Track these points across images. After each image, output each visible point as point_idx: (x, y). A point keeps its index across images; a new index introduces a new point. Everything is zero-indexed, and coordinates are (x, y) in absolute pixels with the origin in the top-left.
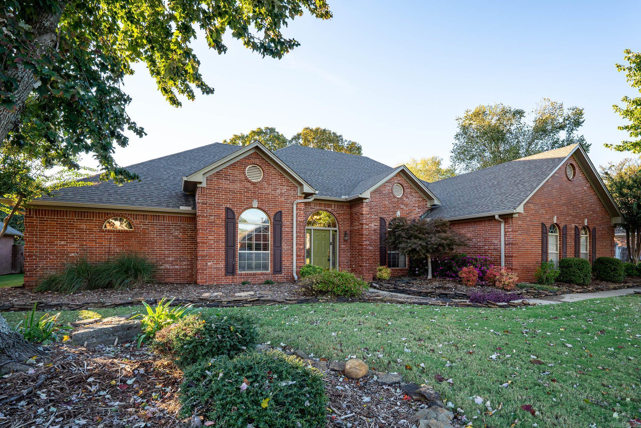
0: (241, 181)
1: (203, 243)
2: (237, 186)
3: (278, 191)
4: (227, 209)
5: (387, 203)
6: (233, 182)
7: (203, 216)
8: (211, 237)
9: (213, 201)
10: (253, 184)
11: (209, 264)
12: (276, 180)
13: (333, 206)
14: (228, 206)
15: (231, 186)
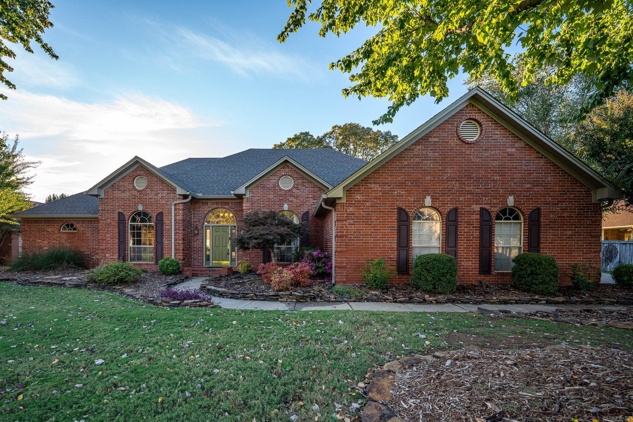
0: (130, 190)
1: (103, 240)
2: (127, 195)
3: (160, 195)
4: (119, 213)
5: (272, 196)
6: (124, 191)
7: (102, 220)
8: (108, 235)
9: (109, 208)
10: (139, 191)
11: (107, 255)
12: (158, 187)
13: (230, 204)
14: (120, 210)
15: (122, 195)
